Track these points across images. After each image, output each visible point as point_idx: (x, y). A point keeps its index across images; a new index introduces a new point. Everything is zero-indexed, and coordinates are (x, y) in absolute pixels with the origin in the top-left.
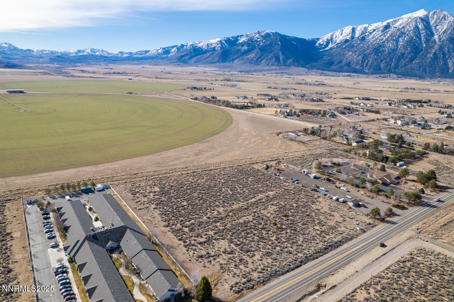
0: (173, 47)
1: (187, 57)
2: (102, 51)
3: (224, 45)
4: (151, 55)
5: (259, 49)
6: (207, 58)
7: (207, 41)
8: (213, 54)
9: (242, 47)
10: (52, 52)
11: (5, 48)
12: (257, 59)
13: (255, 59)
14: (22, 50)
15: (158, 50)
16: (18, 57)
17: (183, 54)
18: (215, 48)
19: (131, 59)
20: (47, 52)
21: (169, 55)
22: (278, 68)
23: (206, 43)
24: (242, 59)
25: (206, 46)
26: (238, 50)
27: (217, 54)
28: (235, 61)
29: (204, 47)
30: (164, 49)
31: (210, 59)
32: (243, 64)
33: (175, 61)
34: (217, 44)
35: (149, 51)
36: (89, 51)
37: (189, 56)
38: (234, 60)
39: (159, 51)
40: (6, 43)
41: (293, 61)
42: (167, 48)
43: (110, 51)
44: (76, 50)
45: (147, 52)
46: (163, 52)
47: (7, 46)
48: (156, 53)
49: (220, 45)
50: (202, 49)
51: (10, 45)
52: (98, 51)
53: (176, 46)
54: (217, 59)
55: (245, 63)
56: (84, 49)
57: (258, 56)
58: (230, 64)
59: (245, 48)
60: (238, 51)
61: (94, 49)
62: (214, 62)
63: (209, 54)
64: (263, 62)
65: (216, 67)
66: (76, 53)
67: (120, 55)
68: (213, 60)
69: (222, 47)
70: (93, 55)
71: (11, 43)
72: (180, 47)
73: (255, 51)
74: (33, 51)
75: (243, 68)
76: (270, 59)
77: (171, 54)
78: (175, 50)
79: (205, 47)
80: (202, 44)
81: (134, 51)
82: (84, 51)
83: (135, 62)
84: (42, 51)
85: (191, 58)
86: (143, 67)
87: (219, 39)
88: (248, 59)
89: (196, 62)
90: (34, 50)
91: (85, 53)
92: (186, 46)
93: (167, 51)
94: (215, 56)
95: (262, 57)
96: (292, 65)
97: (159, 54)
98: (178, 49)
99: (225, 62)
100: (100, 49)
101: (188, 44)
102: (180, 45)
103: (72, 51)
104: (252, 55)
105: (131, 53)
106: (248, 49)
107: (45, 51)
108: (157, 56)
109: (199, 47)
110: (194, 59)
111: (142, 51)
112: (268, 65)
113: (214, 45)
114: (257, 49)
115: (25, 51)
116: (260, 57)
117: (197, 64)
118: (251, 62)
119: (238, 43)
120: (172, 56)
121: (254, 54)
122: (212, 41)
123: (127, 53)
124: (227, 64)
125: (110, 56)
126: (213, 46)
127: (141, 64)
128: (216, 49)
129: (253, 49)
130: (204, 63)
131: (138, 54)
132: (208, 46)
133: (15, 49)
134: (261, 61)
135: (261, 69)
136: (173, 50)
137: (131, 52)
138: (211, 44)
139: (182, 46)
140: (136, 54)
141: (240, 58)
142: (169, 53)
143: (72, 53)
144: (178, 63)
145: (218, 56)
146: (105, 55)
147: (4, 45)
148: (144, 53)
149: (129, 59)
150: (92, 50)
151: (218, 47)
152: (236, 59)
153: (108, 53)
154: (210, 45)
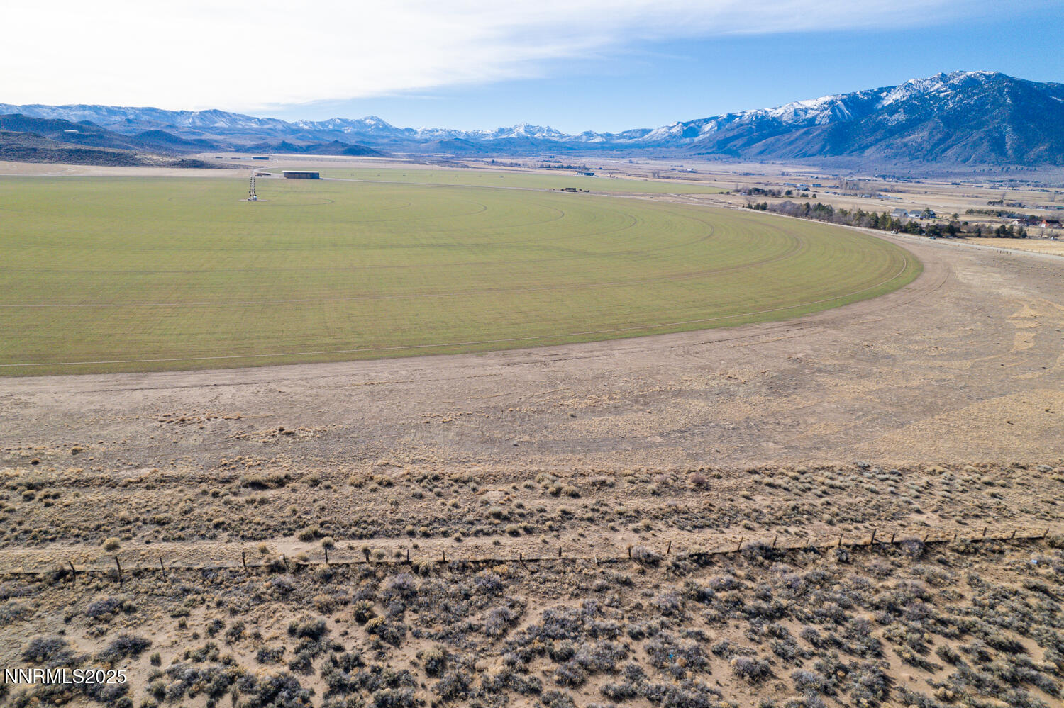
0: (707, 121)
1: (739, 142)
2: (549, 130)
3: (841, 111)
4: (655, 138)
5: (942, 118)
6: (791, 143)
7: (795, 104)
8: (807, 133)
9: (891, 115)
10: (449, 132)
11: (370, 126)
12: (933, 147)
13: (926, 146)
14: (396, 129)
15: (670, 128)
16: (385, 141)
17: (730, 134)
18: (814, 118)
19: (609, 146)
20: (440, 132)
21: (696, 139)
22: (996, 169)
23: (792, 110)
24: (888, 147)
25: (792, 114)
26: (881, 122)
27: (819, 135)
28: (868, 152)
29: (784, 119)
30: (685, 125)
31: (800, 144)
32: (887, 158)
33: (710, 151)
34: (822, 111)
35: (651, 130)
36: (521, 131)
37: (745, 139)
38: (862, 149)
39: (674, 130)
40: (372, 118)
41: (1050, 149)
42: (692, 122)
43: (564, 131)
44: (495, 129)
45: (645, 132)
46: (684, 131)
47: (373, 123)
48: (667, 134)
49: (828, 112)
50: (780, 123)
51: (379, 120)
52: (541, 130)
53: (715, 118)
54: (817, 147)
55: (896, 155)
56: (512, 127)
57: (936, 138)
58: (854, 158)
59: (901, 116)
60: (880, 125)
61: (532, 127)
62: (810, 152)
63: (798, 133)
64: (950, 152)
65: (815, 165)
66: (496, 135)
67: (584, 139)
68: (807, 148)
69: (833, 118)
70: (527, 138)
71: (380, 118)
72: (724, 119)
73: (930, 124)
74: (416, 132)
75: (890, 167)
76: (975, 145)
77: (701, 137)
78: (712, 128)
79: (788, 119)
80: (781, 111)
81: (615, 131)
82: (511, 130)
83: (615, 152)
84: (432, 131)
85: (749, 143)
86: (631, 162)
87: (828, 99)
88: (905, 145)
89: (761, 153)
90: (418, 130)
91: (513, 135)
92: (741, 117)
93: (691, 130)
94: (815, 137)
95: (950, 141)
96: (1045, 161)
97: (673, 136)
98: (720, 125)
99: (840, 153)
100: (545, 126)
101: (746, 114)
102: (725, 116)
103: (488, 131)
104: (918, 136)
105: (608, 135)
106: (907, 120)
107: (437, 131)
108: (668, 142)
109: (774, 119)
110: (758, 146)
111: (636, 131)
112: (965, 161)
113: (813, 112)
114: (936, 119)
115: (402, 131)
116: (943, 140)
117: (764, 157)
118: (913, 153)
119: (880, 106)
120: (702, 141)
121: (925, 134)
122: (808, 104)
123: (601, 135)
124: (845, 158)
125: (564, 140)
126: (809, 116)
127: (629, 155)
128: (817, 122)
129: (924, 121)
130: (781, 157)
131: (624, 137)
132: (796, 114)
133: (387, 127)
134: (944, 151)
135: (945, 171)
136: (707, 127)
137: (610, 132)
138: (806, 111)
139: (731, 117)
140: (620, 136)
141: (883, 144)
142: (697, 135)
143: (488, 135)
144: (717, 156)
145: (821, 138)
146: (553, 139)
147: (369, 121)
148: (638, 134)
149: (603, 148)
150: (528, 128)
151: (823, 118)
152: (871, 145)
153: (561, 136)
154: (801, 113)
